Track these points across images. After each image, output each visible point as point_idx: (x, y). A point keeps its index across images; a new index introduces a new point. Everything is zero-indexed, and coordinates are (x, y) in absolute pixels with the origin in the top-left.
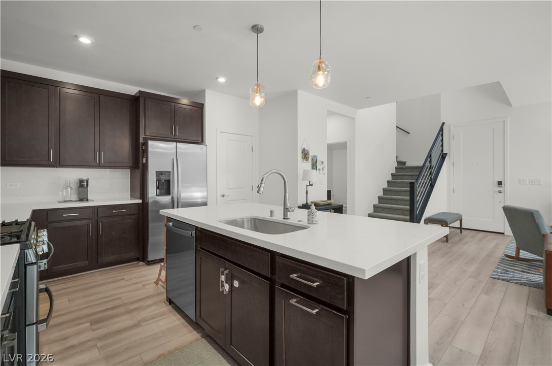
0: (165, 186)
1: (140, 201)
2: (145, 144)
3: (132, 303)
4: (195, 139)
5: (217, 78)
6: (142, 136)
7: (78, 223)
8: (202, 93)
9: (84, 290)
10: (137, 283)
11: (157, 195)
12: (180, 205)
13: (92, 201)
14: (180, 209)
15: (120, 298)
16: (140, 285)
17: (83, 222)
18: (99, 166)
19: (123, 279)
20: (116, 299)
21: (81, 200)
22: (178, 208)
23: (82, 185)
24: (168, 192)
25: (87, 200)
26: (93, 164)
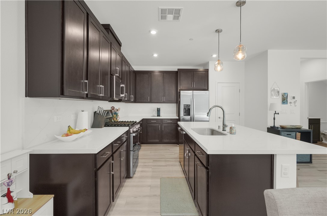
0: (188, 111)
1: (178, 118)
2: (180, 92)
3: (168, 158)
4: (203, 87)
5: (212, 56)
6: (179, 89)
7: (156, 125)
8: (207, 64)
9: (156, 150)
10: (173, 152)
11: (184, 115)
12: (194, 121)
13: (161, 116)
14: (194, 122)
15: (165, 156)
16: (174, 153)
17: (157, 125)
18: (164, 102)
19: (169, 150)
20: (164, 156)
21: (158, 116)
22: (193, 121)
23: (159, 110)
24: (189, 114)
25: (160, 116)
26: (162, 102)
